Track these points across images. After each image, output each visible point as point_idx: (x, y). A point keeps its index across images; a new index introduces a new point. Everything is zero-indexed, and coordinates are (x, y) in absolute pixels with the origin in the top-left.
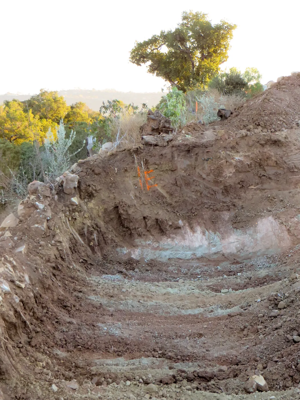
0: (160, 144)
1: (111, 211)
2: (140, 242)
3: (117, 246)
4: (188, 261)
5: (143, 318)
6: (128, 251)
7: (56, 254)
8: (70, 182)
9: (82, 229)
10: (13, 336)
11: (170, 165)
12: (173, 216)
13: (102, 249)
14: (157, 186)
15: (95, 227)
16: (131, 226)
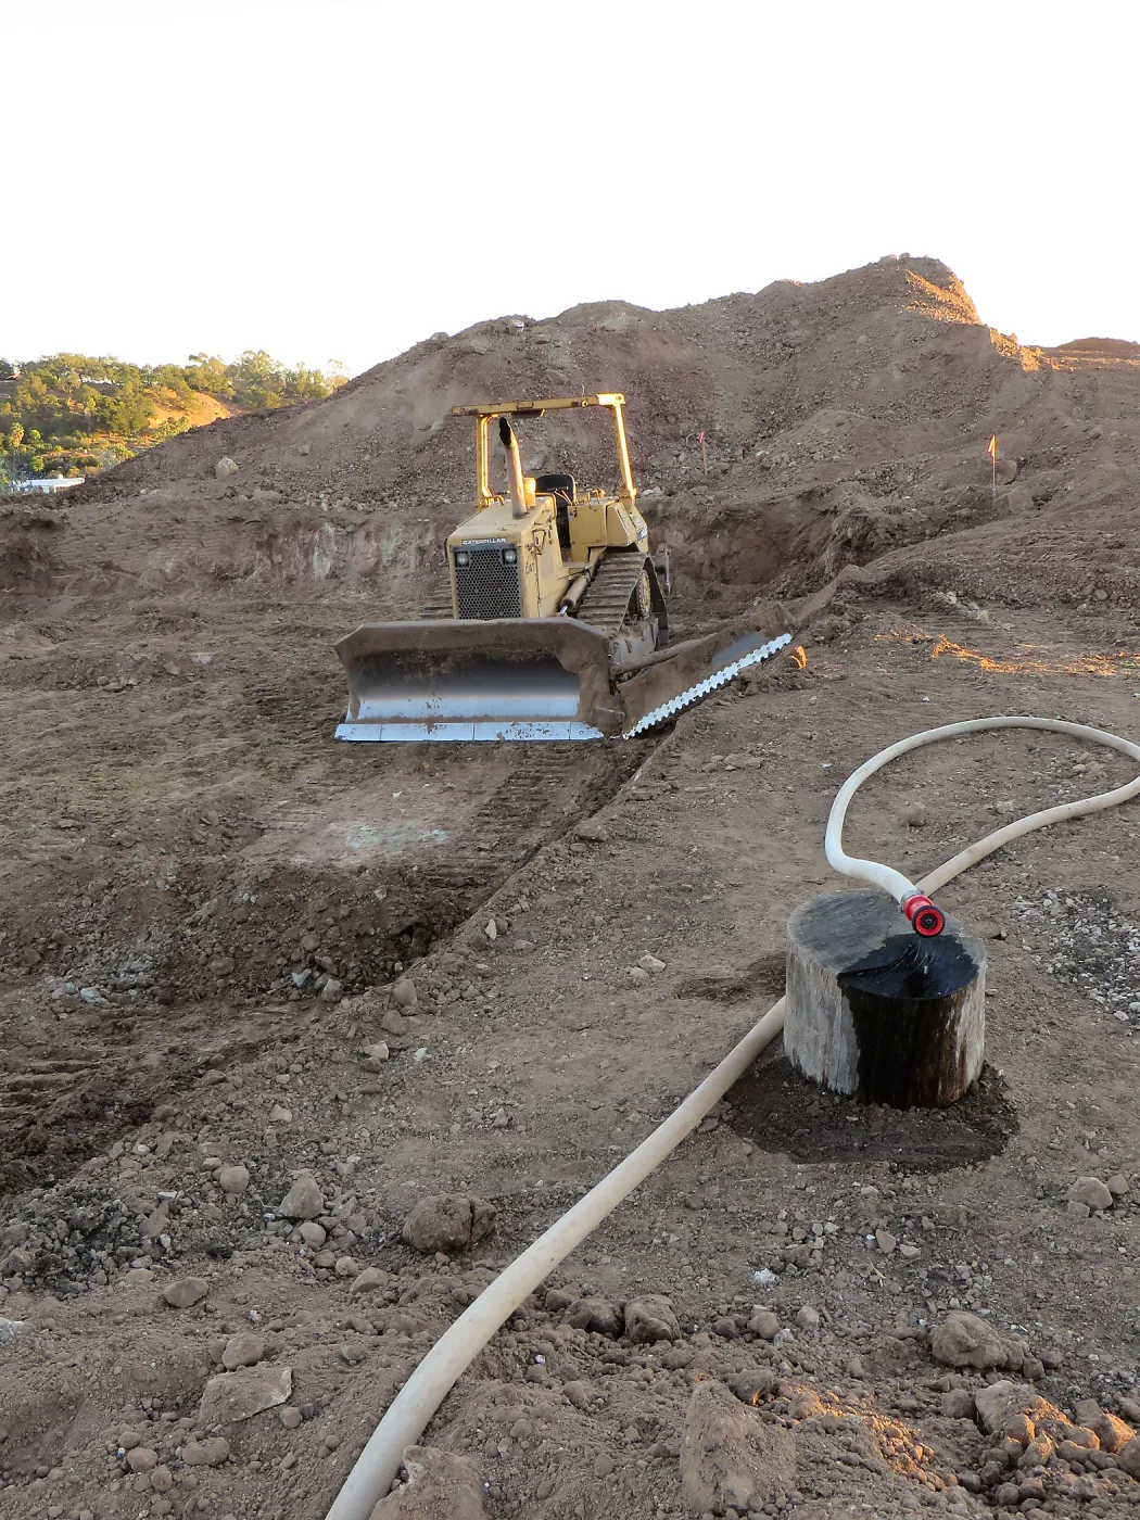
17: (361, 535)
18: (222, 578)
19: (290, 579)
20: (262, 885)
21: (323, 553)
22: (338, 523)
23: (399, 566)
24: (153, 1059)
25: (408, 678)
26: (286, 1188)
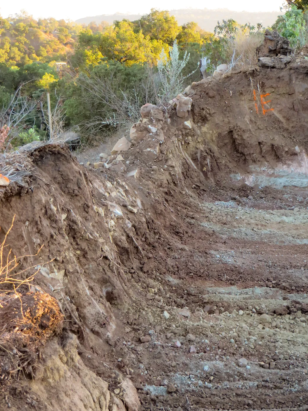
0: (277, 66)
1: (225, 136)
2: (255, 168)
3: (230, 172)
4: (304, 189)
5: (257, 246)
6: (241, 177)
7: (168, 179)
8: (183, 105)
9: (195, 154)
10: (125, 261)
11: (288, 88)
12: (289, 142)
13: (215, 175)
14: (273, 111)
15: (208, 152)
16: (246, 151)
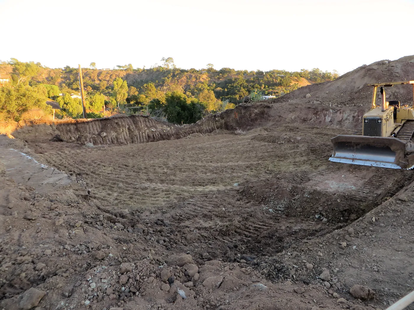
12: (237, 126)
14: (237, 117)
17: (339, 112)
18: (304, 120)
19: (320, 122)
20: (310, 194)
21: (329, 116)
22: (333, 109)
23: (348, 120)
24: (283, 228)
25: (348, 148)
26: (321, 272)
